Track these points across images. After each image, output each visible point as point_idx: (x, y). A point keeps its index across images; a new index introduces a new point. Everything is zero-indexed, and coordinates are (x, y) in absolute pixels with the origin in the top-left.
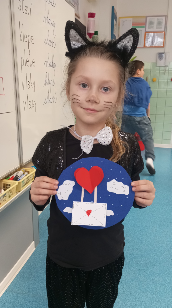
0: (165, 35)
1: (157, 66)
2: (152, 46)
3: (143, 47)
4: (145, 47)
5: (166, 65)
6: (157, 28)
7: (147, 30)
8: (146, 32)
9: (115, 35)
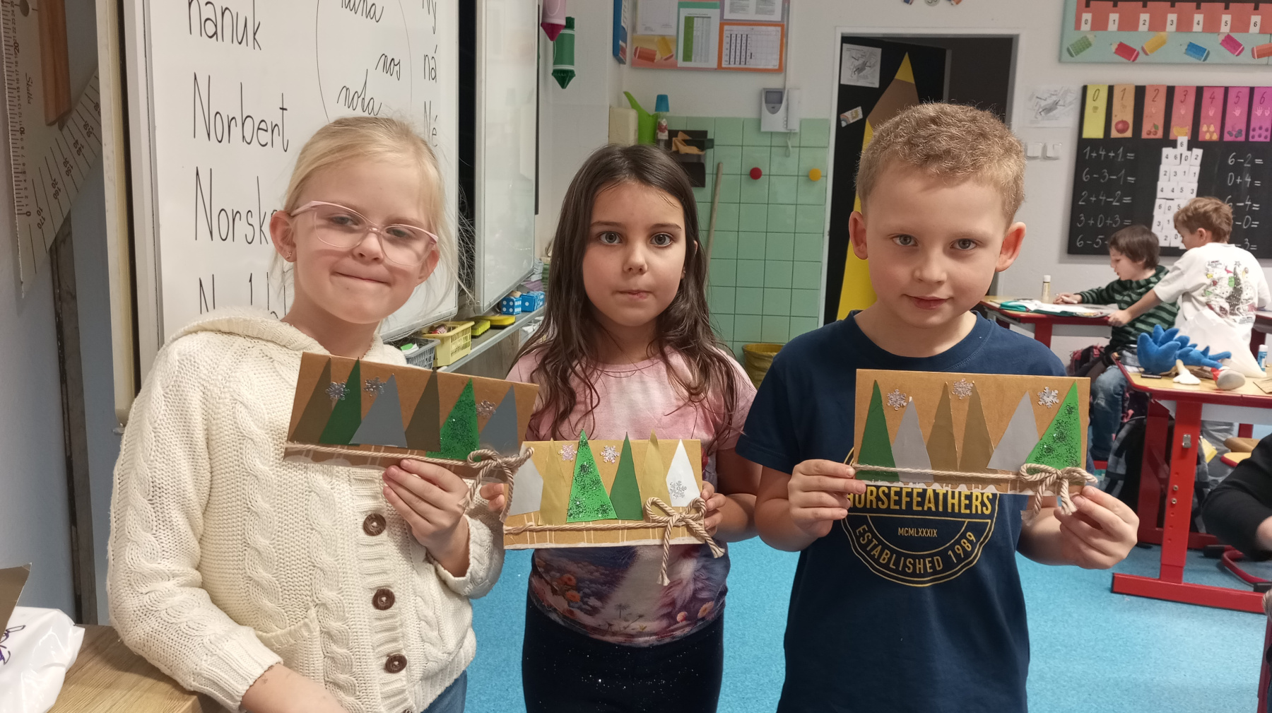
0: (784, 35)
1: (763, 129)
2: (743, 66)
3: (716, 69)
4: (720, 68)
5: (790, 127)
6: (757, 12)
7: (727, 16)
8: (724, 23)
9: (624, 29)
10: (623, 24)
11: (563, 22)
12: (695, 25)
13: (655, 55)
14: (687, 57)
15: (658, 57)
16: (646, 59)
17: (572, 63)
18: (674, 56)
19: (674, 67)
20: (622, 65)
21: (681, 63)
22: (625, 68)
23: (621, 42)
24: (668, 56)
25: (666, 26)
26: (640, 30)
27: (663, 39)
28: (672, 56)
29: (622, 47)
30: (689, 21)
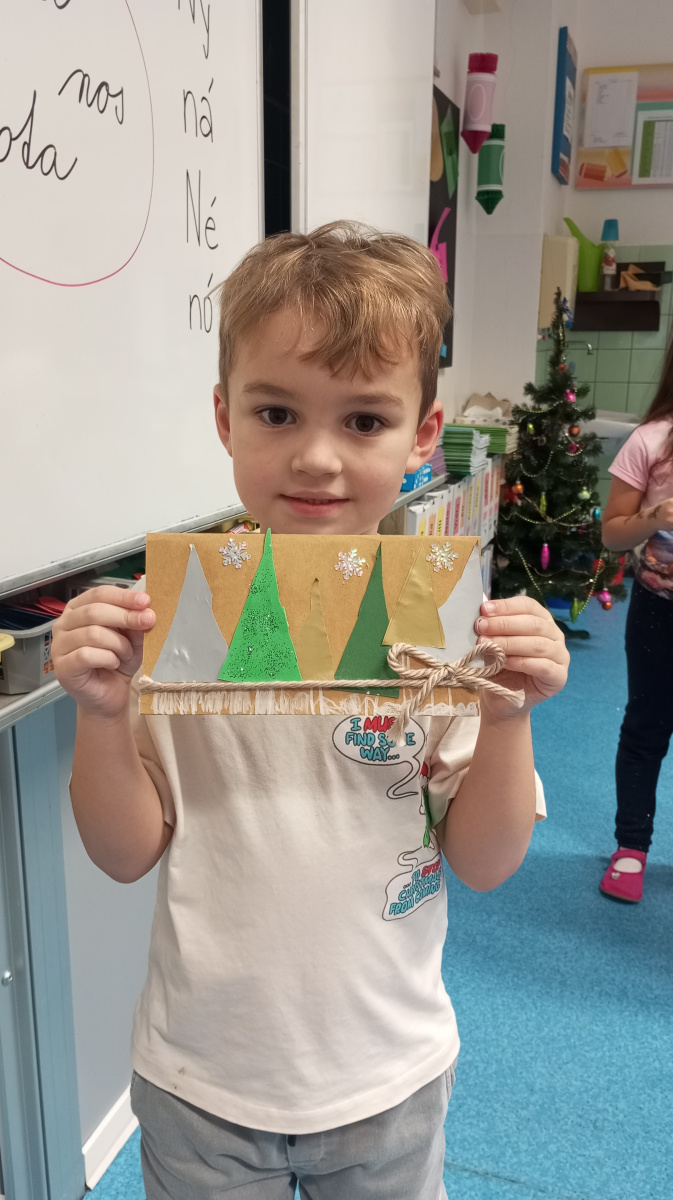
9: (567, 139)
10: (565, 133)
11: (488, 128)
12: (656, 131)
13: (604, 172)
14: (645, 171)
15: (609, 174)
16: (593, 177)
17: (500, 182)
18: (629, 172)
19: (627, 186)
20: (564, 187)
21: (636, 180)
22: (568, 189)
23: (562, 156)
24: (622, 171)
25: (621, 134)
26: (588, 143)
27: (617, 152)
28: (625, 172)
29: (564, 162)
30: (649, 127)
